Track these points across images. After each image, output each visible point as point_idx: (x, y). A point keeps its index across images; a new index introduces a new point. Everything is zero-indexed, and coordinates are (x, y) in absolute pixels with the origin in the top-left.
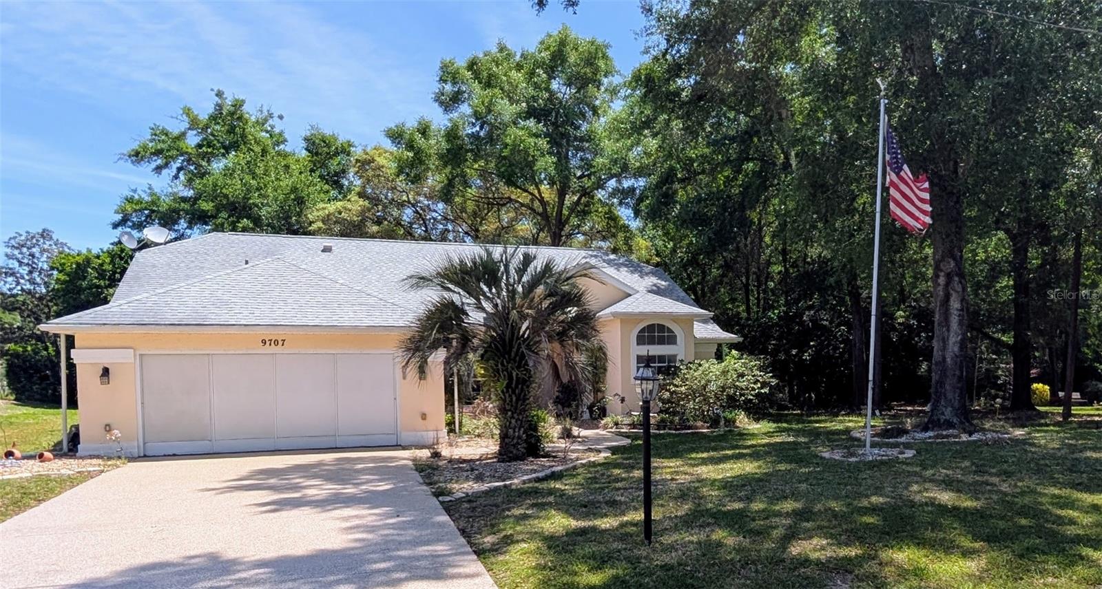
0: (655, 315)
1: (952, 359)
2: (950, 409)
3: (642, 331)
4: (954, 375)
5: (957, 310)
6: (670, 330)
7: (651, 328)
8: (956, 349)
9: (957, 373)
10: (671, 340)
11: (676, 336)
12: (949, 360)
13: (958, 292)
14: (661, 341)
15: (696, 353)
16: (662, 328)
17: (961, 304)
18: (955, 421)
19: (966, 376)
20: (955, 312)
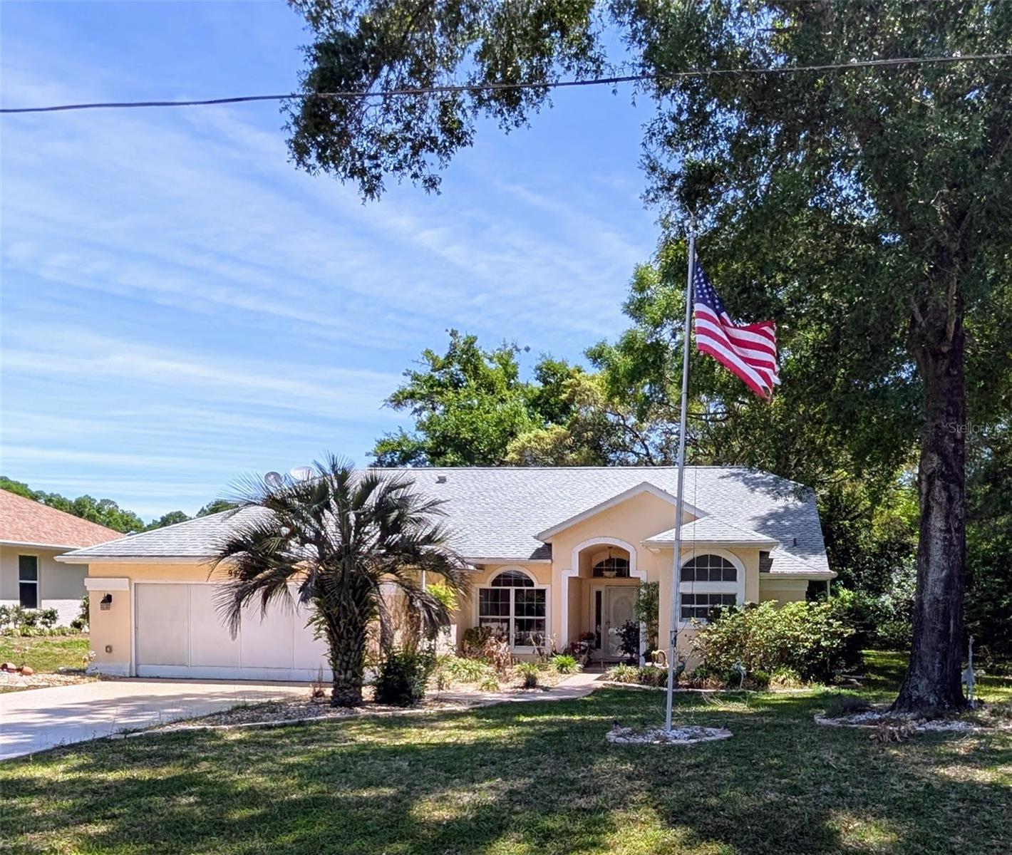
0: (709, 544)
1: (931, 606)
2: (925, 681)
3: (690, 563)
4: (933, 629)
5: (941, 531)
6: (727, 563)
7: (702, 560)
8: (938, 591)
9: (939, 626)
10: (731, 575)
11: (735, 571)
12: (926, 606)
13: (940, 504)
14: (715, 577)
15: (761, 592)
16: (716, 560)
17: (947, 522)
18: (931, 700)
19: (955, 634)
20: (938, 534)
